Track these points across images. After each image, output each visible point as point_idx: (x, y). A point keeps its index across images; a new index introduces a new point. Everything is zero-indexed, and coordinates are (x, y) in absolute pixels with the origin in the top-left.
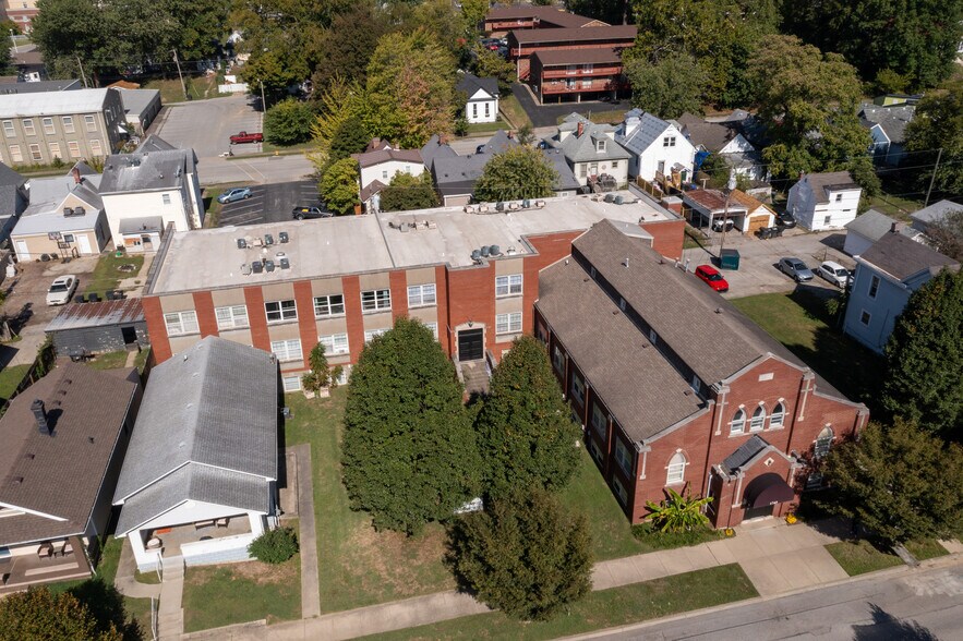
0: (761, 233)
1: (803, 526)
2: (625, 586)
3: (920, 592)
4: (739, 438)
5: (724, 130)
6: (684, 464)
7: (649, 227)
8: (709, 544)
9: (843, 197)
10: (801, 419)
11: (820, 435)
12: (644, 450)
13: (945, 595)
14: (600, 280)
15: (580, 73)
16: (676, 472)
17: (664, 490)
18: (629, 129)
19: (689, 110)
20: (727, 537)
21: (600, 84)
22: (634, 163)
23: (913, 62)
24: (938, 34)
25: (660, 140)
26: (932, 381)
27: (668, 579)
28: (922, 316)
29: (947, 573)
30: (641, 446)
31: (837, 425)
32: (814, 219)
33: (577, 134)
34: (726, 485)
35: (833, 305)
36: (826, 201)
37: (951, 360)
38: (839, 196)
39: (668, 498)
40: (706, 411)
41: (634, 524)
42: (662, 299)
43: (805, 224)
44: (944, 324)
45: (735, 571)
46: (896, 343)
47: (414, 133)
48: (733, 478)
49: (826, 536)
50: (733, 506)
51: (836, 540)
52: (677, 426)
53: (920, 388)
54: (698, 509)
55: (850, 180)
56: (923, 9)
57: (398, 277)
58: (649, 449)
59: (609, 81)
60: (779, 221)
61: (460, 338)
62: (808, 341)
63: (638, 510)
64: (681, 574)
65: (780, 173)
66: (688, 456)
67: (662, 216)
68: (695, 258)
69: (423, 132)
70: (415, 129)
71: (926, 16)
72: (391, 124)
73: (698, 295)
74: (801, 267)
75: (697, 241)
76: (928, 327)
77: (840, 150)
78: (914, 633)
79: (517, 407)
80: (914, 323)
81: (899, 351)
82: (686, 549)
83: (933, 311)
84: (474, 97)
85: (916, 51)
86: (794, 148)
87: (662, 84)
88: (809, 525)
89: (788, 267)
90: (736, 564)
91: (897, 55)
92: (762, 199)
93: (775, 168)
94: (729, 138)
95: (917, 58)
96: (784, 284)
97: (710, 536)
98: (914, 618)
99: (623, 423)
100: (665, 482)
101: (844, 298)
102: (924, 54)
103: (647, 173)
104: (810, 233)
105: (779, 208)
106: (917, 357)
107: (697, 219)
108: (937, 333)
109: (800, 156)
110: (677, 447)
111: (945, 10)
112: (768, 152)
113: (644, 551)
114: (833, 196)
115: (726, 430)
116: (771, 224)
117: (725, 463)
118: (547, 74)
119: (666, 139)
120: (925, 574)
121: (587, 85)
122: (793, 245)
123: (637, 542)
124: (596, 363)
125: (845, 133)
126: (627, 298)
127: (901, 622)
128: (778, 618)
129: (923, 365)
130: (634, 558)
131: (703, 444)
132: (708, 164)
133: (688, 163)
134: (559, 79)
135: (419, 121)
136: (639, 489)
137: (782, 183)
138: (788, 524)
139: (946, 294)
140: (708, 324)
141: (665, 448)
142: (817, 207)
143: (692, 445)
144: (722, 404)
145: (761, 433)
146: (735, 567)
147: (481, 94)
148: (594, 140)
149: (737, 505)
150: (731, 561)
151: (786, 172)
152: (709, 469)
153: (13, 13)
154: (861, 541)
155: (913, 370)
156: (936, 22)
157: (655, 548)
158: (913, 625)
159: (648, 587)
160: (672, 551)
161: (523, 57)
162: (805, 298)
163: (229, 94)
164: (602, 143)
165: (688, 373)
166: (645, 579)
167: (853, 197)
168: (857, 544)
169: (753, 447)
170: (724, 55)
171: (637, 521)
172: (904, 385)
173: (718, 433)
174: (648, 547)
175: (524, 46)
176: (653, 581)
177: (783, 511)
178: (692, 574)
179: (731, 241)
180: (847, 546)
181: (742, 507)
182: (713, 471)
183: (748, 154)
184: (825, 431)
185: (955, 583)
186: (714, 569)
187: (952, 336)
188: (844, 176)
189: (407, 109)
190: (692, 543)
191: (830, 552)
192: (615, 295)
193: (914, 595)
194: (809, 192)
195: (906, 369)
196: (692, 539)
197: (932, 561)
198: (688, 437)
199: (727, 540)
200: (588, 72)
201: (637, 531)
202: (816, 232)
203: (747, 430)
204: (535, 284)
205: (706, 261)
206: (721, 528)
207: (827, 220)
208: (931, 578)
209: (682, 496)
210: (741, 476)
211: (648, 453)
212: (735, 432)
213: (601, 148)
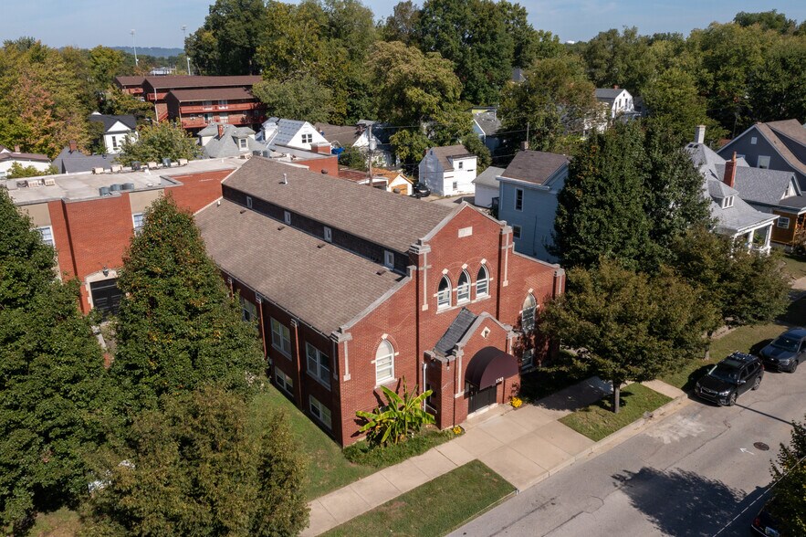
1: (530, 407)
2: (350, 521)
3: (667, 440)
4: (447, 313)
6: (392, 355)
8: (438, 448)
9: (464, 164)
10: (505, 283)
11: (524, 306)
12: (344, 339)
13: (689, 437)
14: (258, 205)
15: (216, 108)
16: (385, 367)
17: (375, 393)
18: (268, 135)
19: (319, 120)
20: (456, 435)
23: (482, 95)
25: (298, 136)
26: (608, 239)
27: (403, 498)
28: (585, 177)
29: (680, 417)
30: (338, 335)
31: (538, 291)
32: (444, 185)
33: (218, 137)
34: (446, 370)
36: (451, 169)
37: (619, 215)
38: (461, 163)
39: (381, 404)
40: (407, 280)
41: (346, 445)
42: (331, 197)
43: (438, 191)
44: (606, 181)
45: (478, 469)
46: (566, 212)
47: (41, 145)
48: (451, 358)
49: (556, 411)
50: (457, 396)
51: (567, 412)
52: (379, 301)
53: (598, 249)
54: (419, 404)
55: (466, 152)
56: (482, 54)
58: (349, 336)
59: (244, 116)
60: (416, 190)
61: (92, 291)
63: (348, 426)
64: (418, 488)
65: (407, 156)
66: (395, 345)
69: (51, 145)
70: (41, 141)
71: (485, 59)
72: (11, 136)
76: (593, 187)
77: (452, 132)
78: (683, 480)
79: (161, 298)
80: (579, 186)
81: (571, 219)
82: (414, 459)
83: (594, 170)
84: (111, 130)
85: (483, 87)
86: (415, 134)
88: (536, 404)
90: (476, 460)
91: (470, 91)
93: (402, 153)
94: (358, 135)
95: (484, 92)
97: (438, 439)
98: (677, 466)
99: (310, 321)
100: (374, 382)
102: (488, 89)
104: (443, 198)
106: (590, 219)
108: (603, 190)
110: (382, 331)
111: (497, 56)
112: (394, 139)
113: (364, 475)
114: (456, 163)
115: (433, 306)
116: (410, 191)
117: (437, 347)
118: (184, 110)
119: (304, 136)
120: (661, 423)
121: (224, 119)
123: (354, 466)
124: (266, 275)
125: (453, 118)
126: (291, 207)
127: (667, 473)
128: (543, 507)
129: (596, 226)
130: (354, 485)
131: (411, 325)
134: (196, 114)
135: (46, 132)
136: (345, 394)
138: (515, 408)
139: (601, 151)
140: (388, 202)
141: (367, 332)
142: (445, 174)
143: (398, 328)
144: (425, 267)
145: (469, 305)
146: (476, 464)
147: (120, 127)
148: (235, 139)
149: (460, 394)
150: (470, 459)
151: (412, 155)
152: (421, 357)
154: (590, 407)
155: (588, 233)
156: (493, 65)
157: (377, 467)
158: (678, 473)
159: (381, 514)
160: (399, 465)
161: (160, 101)
164: (243, 141)
165: (377, 252)
166: (374, 505)
167: (471, 163)
168: (587, 411)
169: (464, 320)
170: (341, 87)
171: (349, 442)
172: (583, 251)
173: (425, 307)
174: (369, 468)
175: (159, 91)
176: (386, 505)
177: (507, 395)
178: (430, 485)
180: (579, 415)
181: (466, 395)
182: (427, 358)
184: (528, 299)
185: (691, 424)
186: (453, 472)
187: (615, 191)
189: (30, 120)
190: (419, 452)
191: (567, 425)
192: (277, 213)
193: (664, 444)
194: (436, 162)
195: (582, 234)
196: (418, 447)
197: (662, 409)
198: (391, 315)
199: (458, 438)
200: (223, 108)
201: (350, 454)
202: (448, 197)
203: (454, 303)
206: (447, 428)
207: (455, 185)
208: (669, 425)
209: (397, 392)
210: (460, 354)
211: (349, 342)
212: (442, 308)
213: (244, 146)
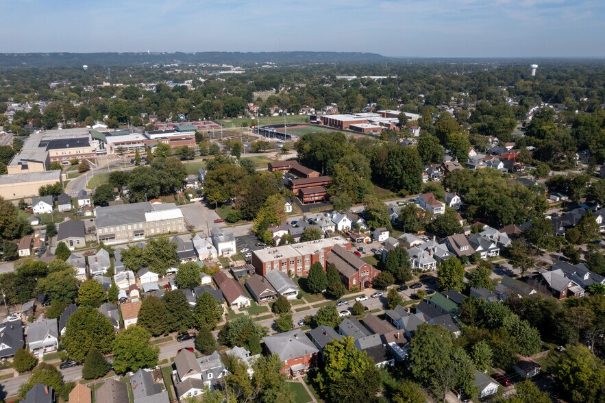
0: (368, 243)
4: (363, 276)
5: (357, 216)
7: (345, 245)
10: (371, 273)
14: (338, 255)
15: (315, 195)
16: (354, 282)
17: (353, 285)
18: (334, 217)
20: (363, 291)
21: (320, 198)
22: (336, 226)
23: (410, 187)
24: (415, 180)
25: (342, 220)
32: (379, 239)
33: (321, 219)
34: (362, 283)
35: (380, 257)
36: (381, 234)
38: (384, 233)
40: (357, 272)
42: (349, 257)
43: (377, 240)
50: (363, 287)
52: (354, 274)
54: (358, 286)
55: (387, 229)
57: (303, 257)
58: (350, 278)
60: (372, 240)
62: (376, 265)
63: (349, 287)
65: (372, 227)
66: (356, 280)
67: (347, 242)
68: (354, 249)
69: (281, 221)
73: (355, 256)
74: (376, 250)
75: (353, 245)
87: (341, 203)
88: (374, 289)
89: (373, 250)
90: (364, 294)
92: (367, 235)
93: (370, 227)
94: (359, 219)
96: (372, 254)
99: (346, 276)
101: (382, 256)
103: (340, 229)
105: (372, 236)
107: (353, 240)
109: (376, 223)
110: (354, 278)
112: (368, 222)
116: (370, 240)
117: (361, 280)
118: (305, 196)
119: (344, 220)
121: (316, 198)
122: (375, 245)
123: (349, 293)
126: (344, 258)
131: (358, 277)
132: (354, 226)
133: (350, 225)
134: (308, 197)
136: (349, 285)
137: (372, 229)
138: (371, 289)
140: (358, 261)
141: (352, 278)
142: (380, 236)
144: (360, 271)
145: (366, 275)
147: (288, 204)
152: (359, 281)
153: (52, 157)
161: (295, 188)
162: (376, 256)
163: (194, 202)
164: (328, 221)
165: (354, 267)
167: (387, 233)
169: (365, 277)
171: (349, 290)
173: (360, 276)
177: (370, 287)
179: (361, 245)
183: (364, 222)
184: (374, 275)
188: (385, 228)
192: (341, 257)
194: (378, 232)
196: (358, 292)
198: (355, 276)
200: (317, 195)
202: (379, 242)
204: (326, 257)
205: (356, 250)
206: (361, 290)
207: (382, 239)
209: (356, 285)
213: (328, 223)
